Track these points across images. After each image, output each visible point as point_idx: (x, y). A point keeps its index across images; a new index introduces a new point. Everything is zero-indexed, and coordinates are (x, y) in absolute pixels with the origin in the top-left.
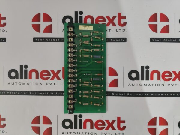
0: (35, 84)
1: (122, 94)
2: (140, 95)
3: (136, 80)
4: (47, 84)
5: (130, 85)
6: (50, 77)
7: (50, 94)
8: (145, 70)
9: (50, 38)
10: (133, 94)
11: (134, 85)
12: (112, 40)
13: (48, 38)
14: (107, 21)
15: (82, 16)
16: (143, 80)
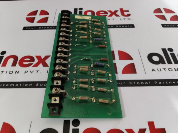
0: (8, 73)
1: (147, 83)
2: (174, 83)
3: (161, 64)
4: (25, 72)
5: (154, 70)
6: (32, 64)
7: (26, 85)
8: (169, 52)
9: (44, 27)
10: (163, 82)
11: (161, 71)
12: (117, 26)
13: (41, 27)
14: (109, 14)
15: (82, 11)
16: (171, 63)
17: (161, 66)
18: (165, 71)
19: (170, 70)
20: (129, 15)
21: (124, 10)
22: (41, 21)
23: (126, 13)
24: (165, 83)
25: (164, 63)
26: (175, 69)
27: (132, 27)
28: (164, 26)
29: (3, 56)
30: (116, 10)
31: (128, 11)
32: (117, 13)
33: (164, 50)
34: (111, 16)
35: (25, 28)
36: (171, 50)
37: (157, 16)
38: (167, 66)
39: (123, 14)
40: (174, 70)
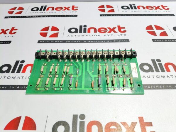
0: (27, 78)
2: (160, 87)
3: (150, 72)
5: (145, 77)
8: (157, 63)
9: (55, 41)
10: (152, 87)
11: (150, 77)
12: (115, 41)
13: (53, 41)
14: (109, 30)
15: (86, 28)
16: (159, 71)
17: (150, 74)
18: (153, 77)
19: (157, 77)
20: (125, 31)
21: (121, 27)
22: (52, 36)
23: (122, 30)
24: (153, 87)
25: (153, 71)
26: (162, 76)
27: (127, 42)
28: (154, 40)
29: (23, 65)
30: (115, 27)
31: (124, 28)
32: (115, 30)
33: (153, 61)
34: (110, 32)
35: (39, 42)
36: (159, 60)
37: (148, 32)
38: (155, 73)
39: (120, 31)
40: (160, 77)
